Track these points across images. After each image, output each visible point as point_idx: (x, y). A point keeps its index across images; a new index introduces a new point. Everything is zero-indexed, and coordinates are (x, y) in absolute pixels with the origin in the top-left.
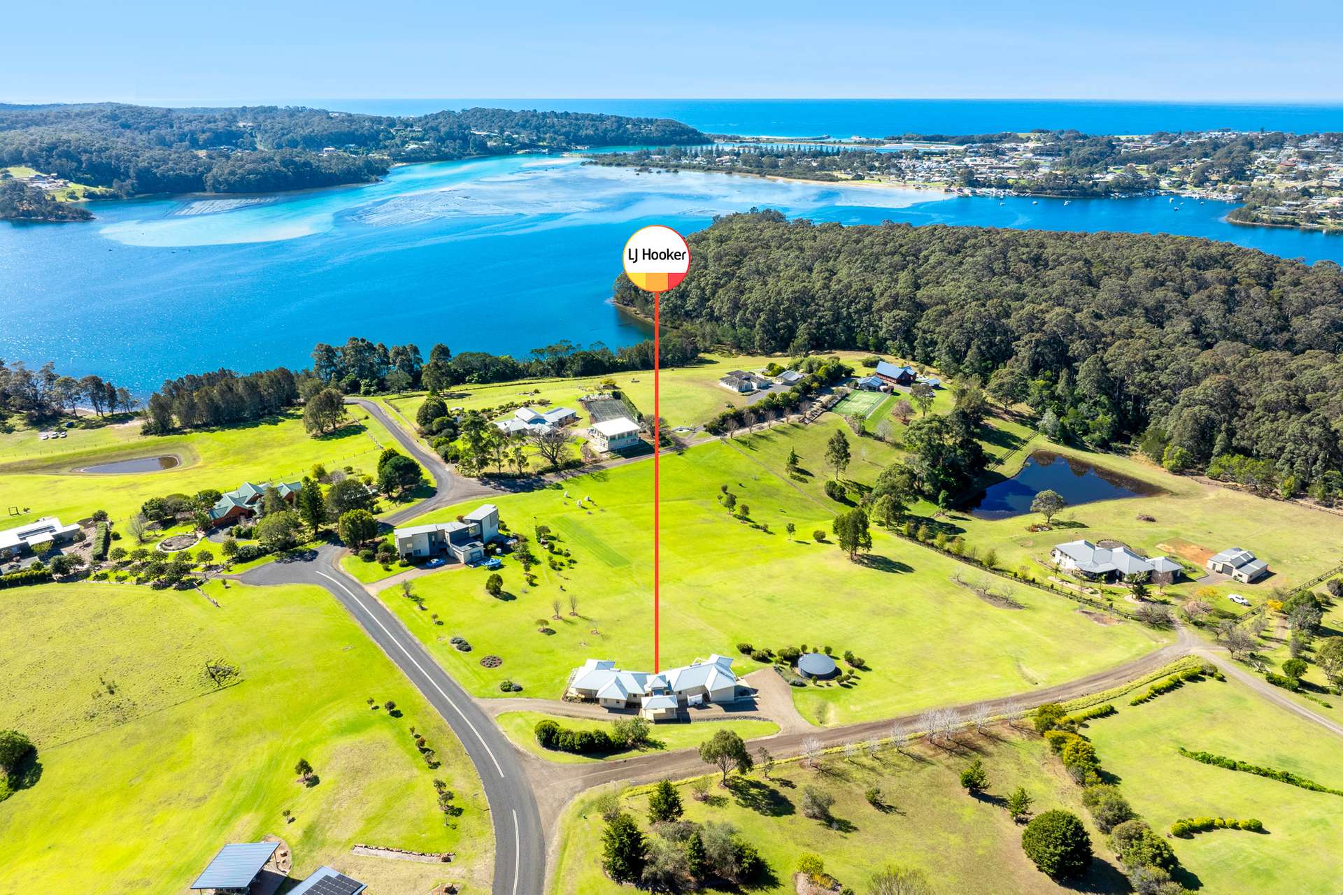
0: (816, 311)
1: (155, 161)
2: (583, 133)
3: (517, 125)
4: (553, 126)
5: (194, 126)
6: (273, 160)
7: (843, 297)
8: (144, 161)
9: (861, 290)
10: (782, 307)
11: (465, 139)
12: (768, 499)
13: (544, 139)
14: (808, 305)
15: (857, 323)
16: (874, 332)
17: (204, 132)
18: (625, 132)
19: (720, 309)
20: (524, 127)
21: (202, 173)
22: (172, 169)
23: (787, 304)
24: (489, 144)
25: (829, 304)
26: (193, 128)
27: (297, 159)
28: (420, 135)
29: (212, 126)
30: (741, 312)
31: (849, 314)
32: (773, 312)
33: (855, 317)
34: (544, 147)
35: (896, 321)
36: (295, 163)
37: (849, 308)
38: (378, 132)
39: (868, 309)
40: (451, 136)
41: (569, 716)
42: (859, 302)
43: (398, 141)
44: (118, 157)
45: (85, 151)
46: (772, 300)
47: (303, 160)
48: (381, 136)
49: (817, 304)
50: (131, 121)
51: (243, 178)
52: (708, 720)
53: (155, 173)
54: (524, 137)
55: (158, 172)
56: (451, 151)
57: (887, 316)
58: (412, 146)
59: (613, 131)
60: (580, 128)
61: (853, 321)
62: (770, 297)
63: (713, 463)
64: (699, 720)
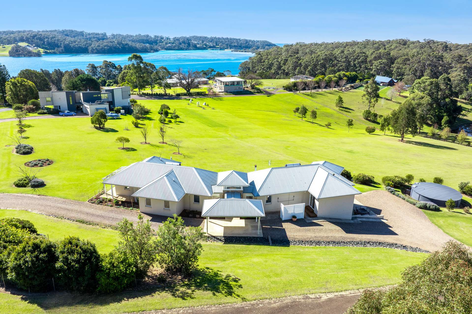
0: (337, 64)
1: (71, 42)
2: (233, 44)
3: (209, 41)
4: (222, 42)
5: (91, 36)
6: (114, 42)
7: (351, 57)
8: (67, 41)
9: (361, 53)
10: (319, 63)
11: (189, 44)
12: (326, 118)
13: (218, 45)
14: (333, 61)
15: (358, 69)
16: (368, 72)
17: (94, 38)
18: (249, 44)
19: (288, 69)
20: (211, 42)
21: (88, 46)
22: (77, 45)
23: (322, 61)
24: (198, 46)
25: (344, 59)
26: (91, 37)
27: (123, 42)
28: (172, 42)
29: (97, 36)
30: (298, 68)
31: (355, 65)
32: (315, 66)
33: (357, 66)
34: (218, 48)
35: (381, 64)
36: (123, 44)
37: (354, 61)
38: (157, 40)
39: (365, 61)
40: (184, 42)
41: (82, 222)
42: (359, 59)
43: (164, 43)
44: (58, 40)
45: (47, 38)
46: (315, 60)
47: (126, 43)
48: (158, 42)
49: (338, 61)
50: (69, 34)
51: (102, 48)
52: (318, 243)
53: (70, 46)
54: (211, 44)
55: (72, 45)
56: (184, 47)
57: (376, 63)
58: (169, 45)
59: (244, 44)
60: (232, 43)
61: (356, 68)
62: (313, 60)
63: (289, 101)
64: (302, 242)
